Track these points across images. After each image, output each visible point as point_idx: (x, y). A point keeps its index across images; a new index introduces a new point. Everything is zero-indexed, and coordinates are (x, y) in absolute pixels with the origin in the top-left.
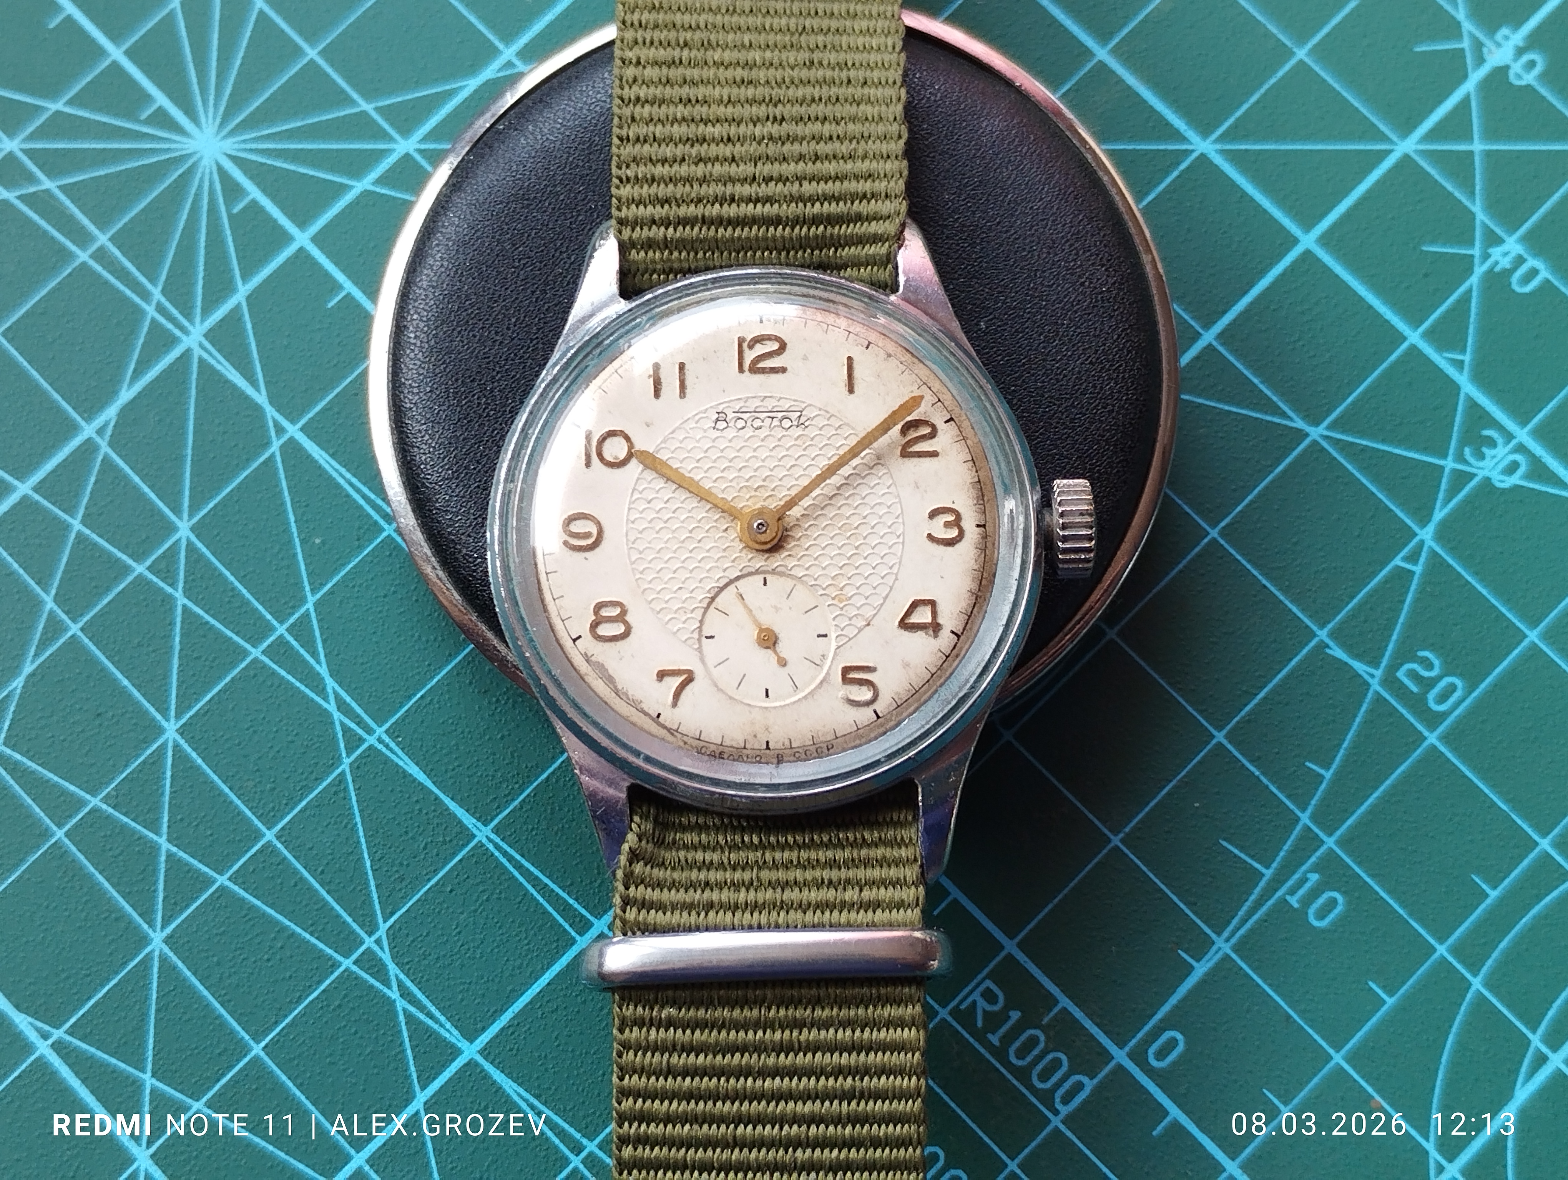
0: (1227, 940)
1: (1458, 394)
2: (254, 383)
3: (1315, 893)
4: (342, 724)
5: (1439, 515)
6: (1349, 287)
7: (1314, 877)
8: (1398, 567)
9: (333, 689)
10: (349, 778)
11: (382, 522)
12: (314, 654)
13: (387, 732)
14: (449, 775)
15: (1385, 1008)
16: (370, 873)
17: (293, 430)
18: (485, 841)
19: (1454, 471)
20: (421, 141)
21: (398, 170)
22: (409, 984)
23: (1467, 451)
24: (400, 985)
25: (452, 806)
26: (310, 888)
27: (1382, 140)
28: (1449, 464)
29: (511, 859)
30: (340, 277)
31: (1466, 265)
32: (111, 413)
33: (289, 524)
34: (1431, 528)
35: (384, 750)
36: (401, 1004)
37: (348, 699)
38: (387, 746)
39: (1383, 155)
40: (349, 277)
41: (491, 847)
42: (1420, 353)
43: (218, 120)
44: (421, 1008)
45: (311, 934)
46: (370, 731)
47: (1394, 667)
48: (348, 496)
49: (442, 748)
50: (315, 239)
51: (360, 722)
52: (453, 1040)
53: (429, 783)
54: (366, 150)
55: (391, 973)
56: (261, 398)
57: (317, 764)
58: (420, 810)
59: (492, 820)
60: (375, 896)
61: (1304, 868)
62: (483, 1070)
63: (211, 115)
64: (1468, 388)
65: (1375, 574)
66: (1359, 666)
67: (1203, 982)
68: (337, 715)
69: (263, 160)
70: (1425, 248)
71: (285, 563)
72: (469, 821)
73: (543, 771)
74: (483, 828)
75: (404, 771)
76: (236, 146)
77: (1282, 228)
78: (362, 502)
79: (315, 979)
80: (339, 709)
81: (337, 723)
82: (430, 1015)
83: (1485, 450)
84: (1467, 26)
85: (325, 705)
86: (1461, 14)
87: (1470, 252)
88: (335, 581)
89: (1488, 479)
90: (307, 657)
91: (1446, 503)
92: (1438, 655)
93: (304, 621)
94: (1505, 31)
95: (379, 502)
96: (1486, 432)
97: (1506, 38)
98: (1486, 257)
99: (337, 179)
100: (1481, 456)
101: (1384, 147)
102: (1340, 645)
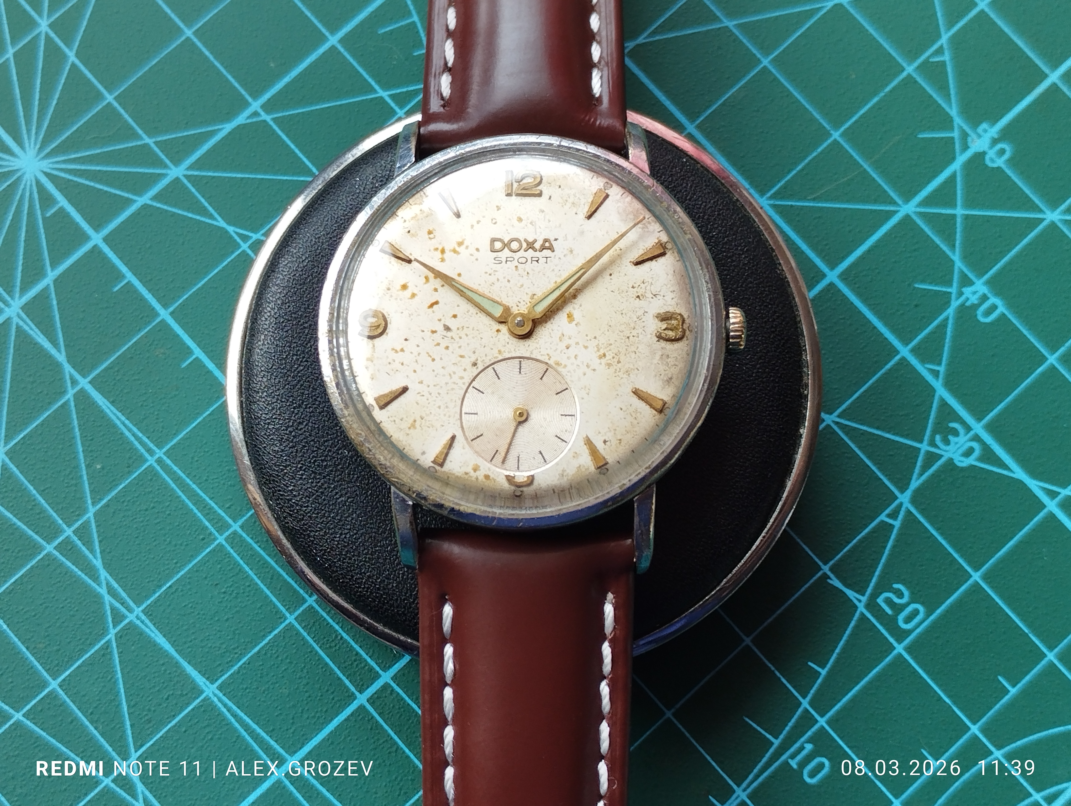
0: (744, 790)
1: (934, 396)
2: (57, 346)
3: (809, 758)
4: (111, 604)
5: (915, 484)
6: (860, 312)
7: (809, 747)
8: (882, 521)
9: (106, 577)
10: (114, 644)
11: (147, 455)
12: (92, 551)
13: (143, 611)
14: (187, 645)
16: (127, 716)
17: (84, 383)
18: (211, 695)
19: (928, 453)
20: (187, 169)
21: (170, 190)
22: (151, 799)
23: (938, 438)
24: (145, 798)
25: (189, 669)
26: (82, 724)
27: (890, 203)
28: (924, 447)
29: (229, 709)
30: (124, 269)
31: (945, 299)
33: (78, 452)
34: (908, 493)
35: (141, 625)
37: (116, 585)
38: (142, 622)
39: (890, 214)
40: (130, 269)
41: (215, 699)
42: (908, 364)
43: (38, 146)
45: (82, 758)
46: (130, 610)
47: (874, 596)
48: (122, 434)
49: (182, 626)
50: (106, 240)
51: (124, 603)
53: (172, 651)
54: (147, 173)
55: (138, 791)
56: (61, 358)
57: (91, 633)
58: (165, 670)
59: (216, 680)
60: (129, 732)
61: (803, 739)
63: (32, 141)
64: (941, 392)
65: (866, 526)
66: (850, 593)
68: (107, 598)
69: (71, 177)
70: (916, 286)
71: (74, 482)
72: (200, 680)
73: (256, 646)
74: (210, 686)
75: (155, 641)
76: (51, 166)
77: (815, 266)
78: (132, 439)
79: (83, 793)
80: (109, 593)
81: (107, 603)
83: (950, 437)
84: (958, 121)
85: (99, 589)
86: (953, 112)
87: (949, 290)
88: (109, 497)
89: (951, 459)
90: (87, 552)
91: (921, 475)
92: (908, 588)
93: (85, 526)
94: (984, 126)
95: (145, 439)
96: (952, 425)
97: (985, 131)
98: (960, 294)
99: (126, 195)
100: (947, 442)
101: (892, 208)
102: (838, 577)
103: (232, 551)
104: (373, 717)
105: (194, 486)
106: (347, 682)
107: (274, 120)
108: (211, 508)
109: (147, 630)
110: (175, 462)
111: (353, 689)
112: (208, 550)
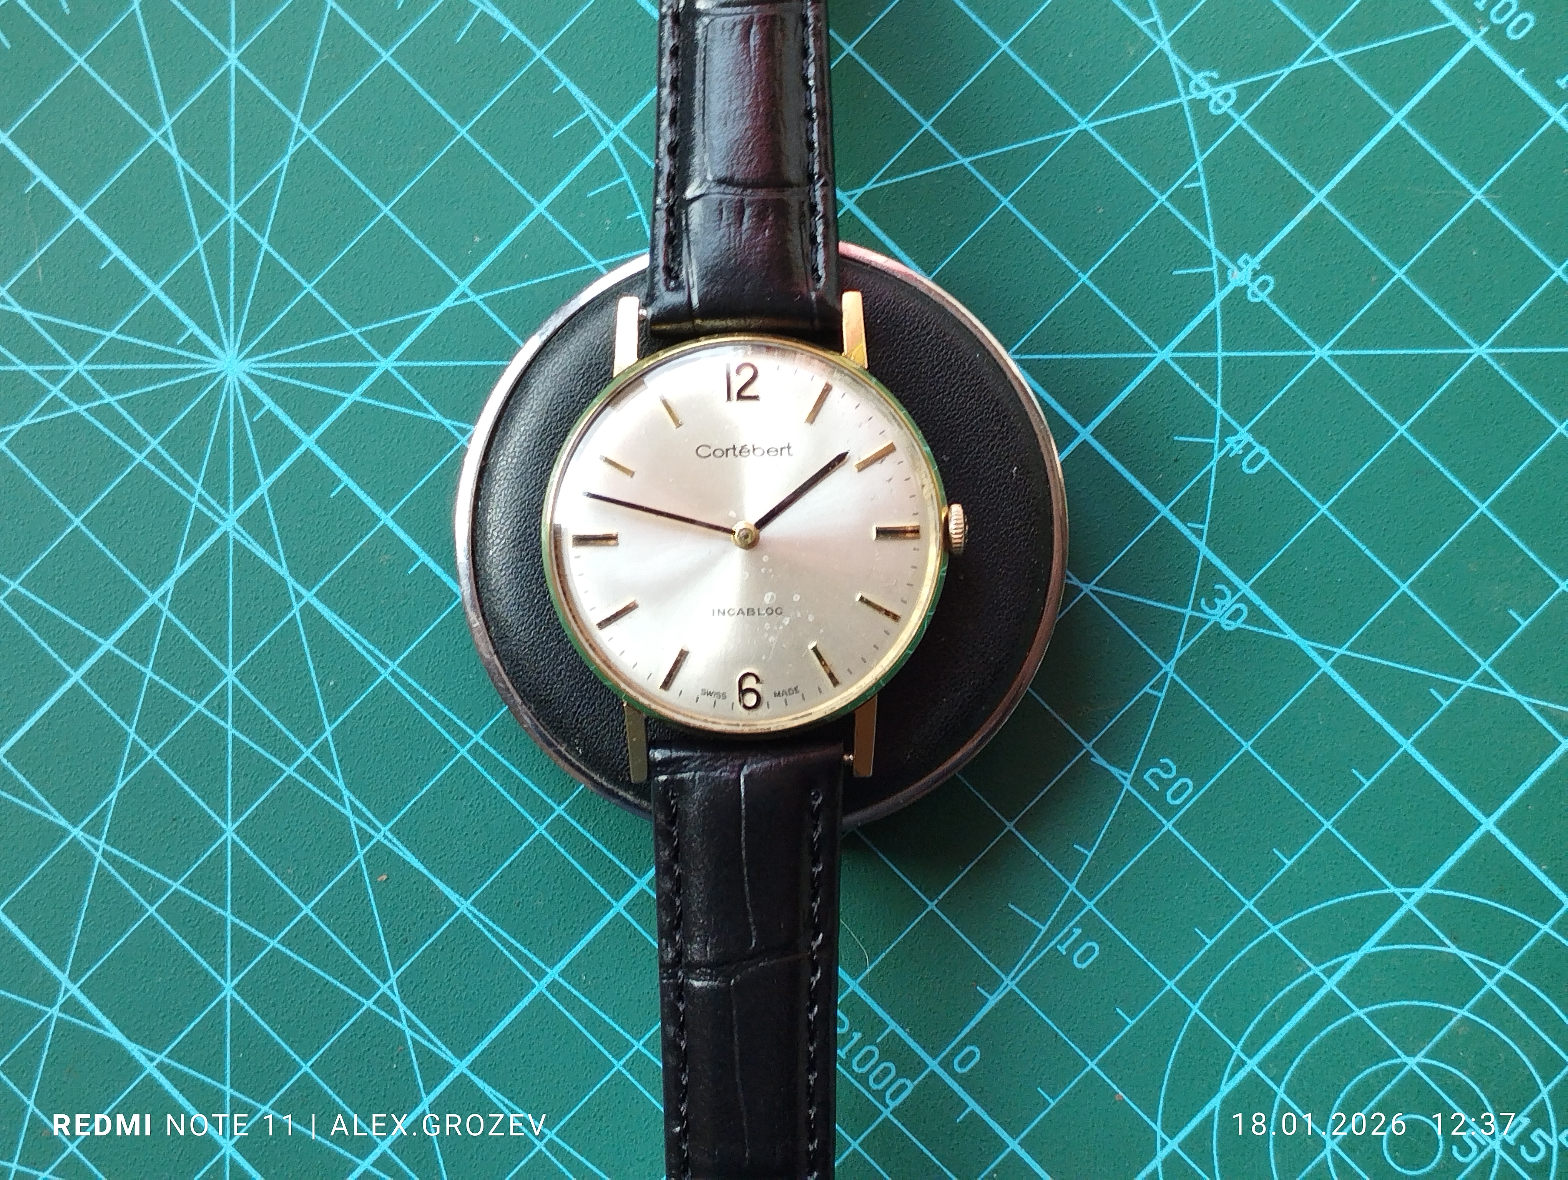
0: (1013, 979)
1: (1198, 557)
2: (277, 559)
3: (1078, 942)
4: (357, 825)
5: (1179, 652)
6: (1116, 471)
7: (1078, 931)
8: (1146, 693)
9: (349, 798)
10: (364, 866)
11: (379, 668)
12: (334, 772)
13: (390, 830)
14: (437, 862)
15: (1127, 1028)
16: (382, 936)
17: (309, 596)
18: (466, 912)
19: (1193, 618)
20: (398, 360)
21: (380, 384)
22: (414, 1018)
23: (1203, 601)
24: (408, 1019)
25: (441, 886)
26: (338, 948)
27: (1145, 350)
28: (1188, 612)
29: (485, 925)
30: (340, 473)
31: (1207, 452)
32: (169, 584)
33: (309, 670)
34: (1173, 663)
35: (389, 844)
36: (409, 1033)
37: (360, 805)
38: (390, 841)
39: (1145, 362)
40: (346, 472)
41: (470, 915)
42: (1170, 524)
43: (238, 345)
44: (424, 1035)
45: (341, 982)
46: (378, 830)
47: (1140, 772)
48: (353, 647)
49: (431, 842)
50: (318, 442)
51: (369, 823)
52: (448, 1059)
53: (422, 869)
54: (355, 368)
55: (401, 1011)
56: (283, 571)
57: (339, 854)
58: (417, 889)
59: (470, 896)
60: (386, 953)
61: (1071, 924)
62: (470, 1080)
63: (232, 339)
64: (1204, 550)
65: (1129, 699)
66: (1115, 771)
67: (995, 1009)
68: (353, 819)
69: (275, 377)
70: (1176, 438)
71: (307, 701)
72: (453, 897)
73: (507, 859)
74: (463, 902)
75: (404, 859)
76: (254, 366)
77: (1067, 423)
78: (364, 653)
79: (346, 1015)
80: (353, 813)
81: (353, 823)
82: (430, 1040)
83: (1216, 600)
84: (1216, 253)
85: (343, 811)
86: (1211, 244)
87: (1212, 441)
88: (346, 714)
89: (1217, 623)
90: (328, 773)
91: (1185, 642)
92: (1175, 763)
93: (325, 745)
94: (1245, 256)
95: (377, 652)
96: (1217, 587)
97: (1247, 262)
98: (1223, 444)
99: (334, 392)
100: (1213, 606)
101: (1147, 355)
102: (1102, 755)
103: (475, 763)
104: (631, 924)
105: (431, 698)
106: (602, 890)
107: (484, 300)
108: (451, 719)
109: (395, 849)
110: (409, 674)
111: (608, 897)
112: (450, 764)
